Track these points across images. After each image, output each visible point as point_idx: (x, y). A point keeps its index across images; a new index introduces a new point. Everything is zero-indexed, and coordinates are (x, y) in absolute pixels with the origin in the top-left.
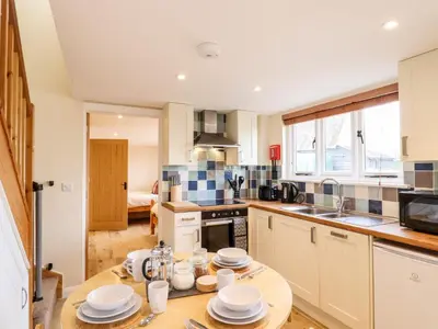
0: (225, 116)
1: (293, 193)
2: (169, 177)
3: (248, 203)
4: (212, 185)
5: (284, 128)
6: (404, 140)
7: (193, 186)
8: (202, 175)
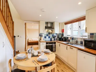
0: (52, 23)
1: (66, 39)
2: (41, 35)
3: (56, 41)
4: (49, 37)
5: (65, 25)
6: (86, 28)
7: (45, 37)
8: (47, 35)
